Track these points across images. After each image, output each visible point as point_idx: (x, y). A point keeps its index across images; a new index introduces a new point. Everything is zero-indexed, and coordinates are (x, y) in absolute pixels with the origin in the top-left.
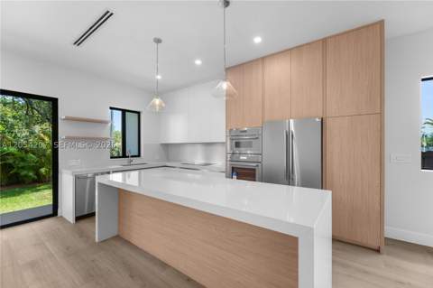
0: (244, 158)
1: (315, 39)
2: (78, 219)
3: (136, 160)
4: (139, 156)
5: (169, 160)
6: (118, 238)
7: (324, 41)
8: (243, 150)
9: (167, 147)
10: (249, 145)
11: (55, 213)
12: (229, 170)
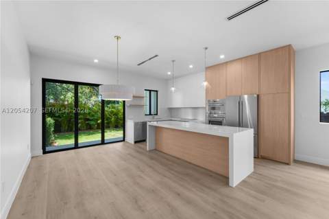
0: (216, 116)
1: (255, 53)
2: (136, 142)
3: (156, 117)
4: (157, 114)
5: (172, 117)
6: (156, 150)
7: (260, 54)
8: (216, 111)
9: (171, 109)
10: (219, 109)
11: (124, 140)
12: (208, 122)
